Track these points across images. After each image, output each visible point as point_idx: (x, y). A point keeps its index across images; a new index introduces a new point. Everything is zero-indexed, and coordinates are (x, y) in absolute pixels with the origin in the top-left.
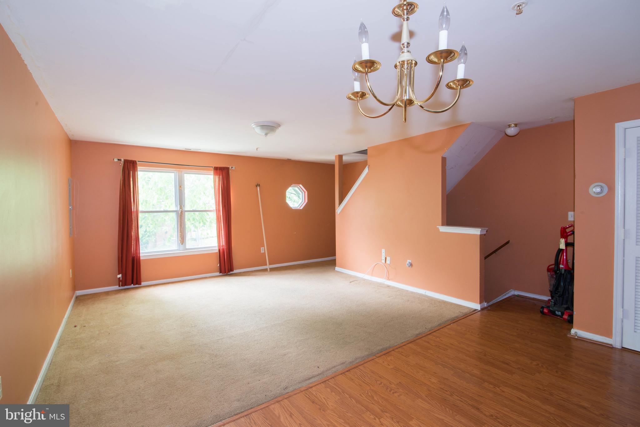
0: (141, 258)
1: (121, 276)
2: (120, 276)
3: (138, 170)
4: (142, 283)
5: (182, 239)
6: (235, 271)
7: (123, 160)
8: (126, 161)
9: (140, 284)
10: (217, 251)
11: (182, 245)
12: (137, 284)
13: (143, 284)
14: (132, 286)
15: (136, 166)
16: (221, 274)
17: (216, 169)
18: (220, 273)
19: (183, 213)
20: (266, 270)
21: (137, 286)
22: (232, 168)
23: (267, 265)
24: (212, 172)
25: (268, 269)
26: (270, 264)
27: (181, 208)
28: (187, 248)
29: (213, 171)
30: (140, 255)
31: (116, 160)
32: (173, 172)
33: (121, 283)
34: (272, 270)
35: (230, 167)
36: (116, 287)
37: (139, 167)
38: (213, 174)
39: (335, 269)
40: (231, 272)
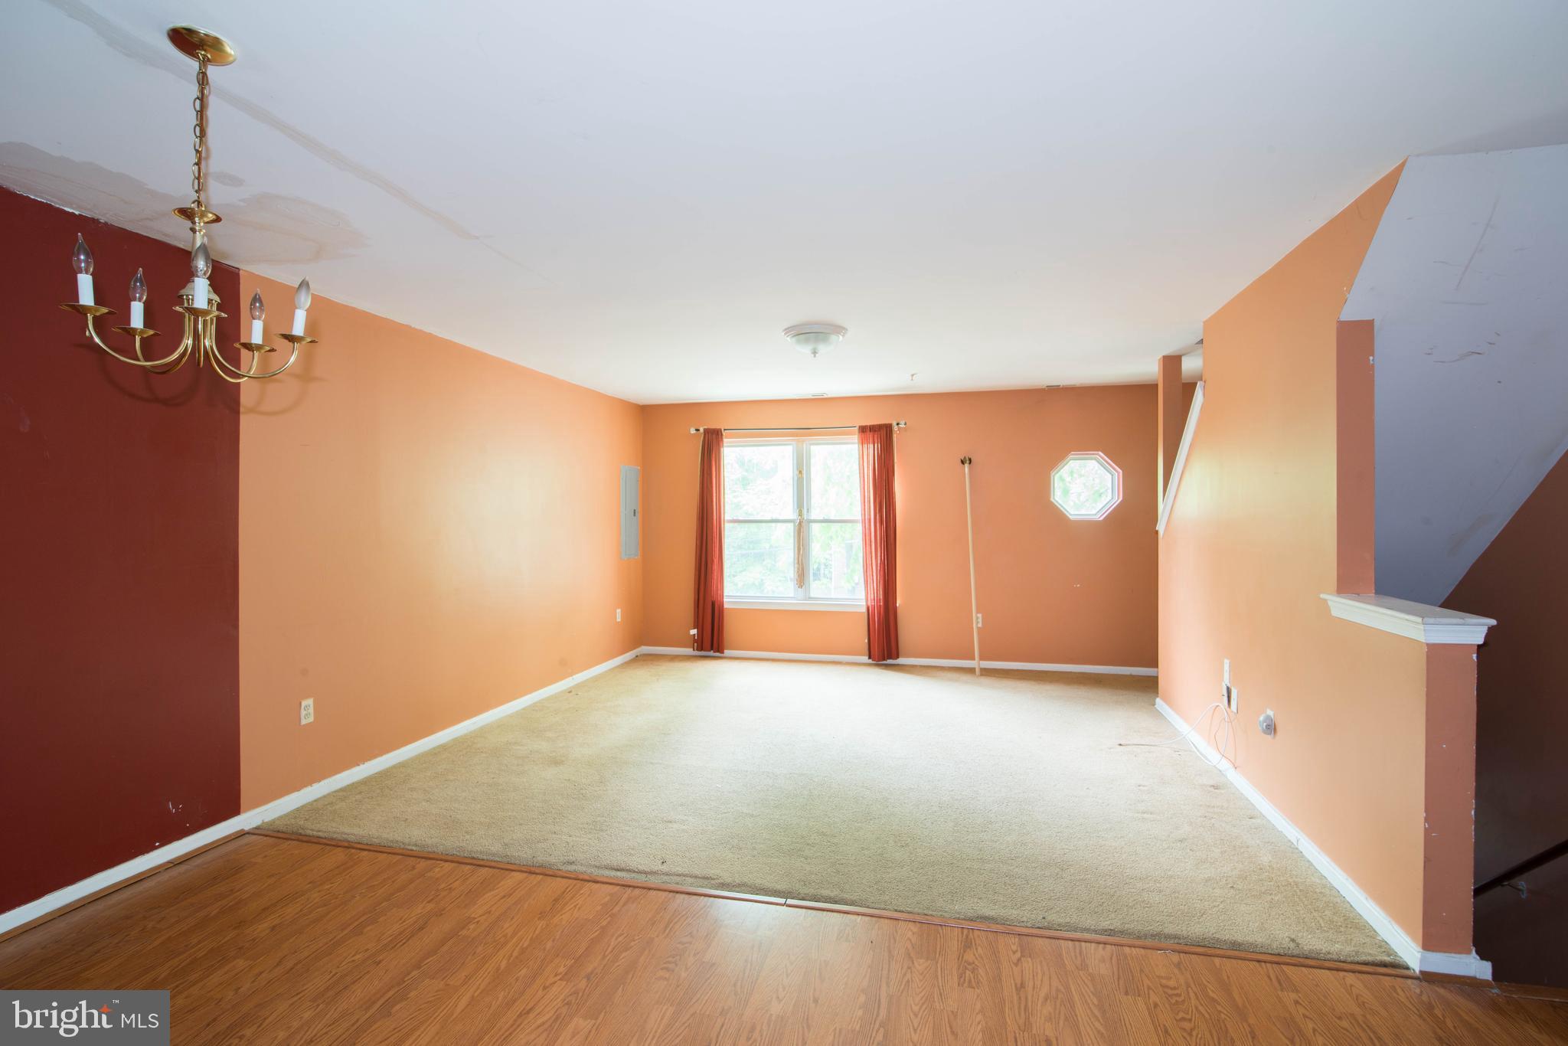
0: (726, 606)
1: (696, 632)
2: (694, 632)
3: (725, 444)
4: (725, 651)
5: (802, 577)
6: (901, 661)
7: (702, 430)
8: (707, 431)
9: (723, 653)
10: (864, 610)
11: (800, 589)
12: (718, 651)
13: (727, 652)
14: (711, 653)
15: (722, 438)
16: (870, 661)
17: (863, 430)
18: (870, 658)
19: (803, 524)
20: (971, 671)
21: (718, 654)
22: (898, 424)
23: (974, 659)
24: (856, 438)
25: (977, 670)
26: (982, 658)
27: (800, 514)
28: (812, 595)
29: (856, 436)
30: (725, 600)
31: (693, 431)
32: (790, 444)
33: (696, 644)
34: (987, 673)
35: (894, 424)
36: (689, 651)
37: (725, 440)
38: (856, 441)
39: (1154, 705)
40: (890, 661)
